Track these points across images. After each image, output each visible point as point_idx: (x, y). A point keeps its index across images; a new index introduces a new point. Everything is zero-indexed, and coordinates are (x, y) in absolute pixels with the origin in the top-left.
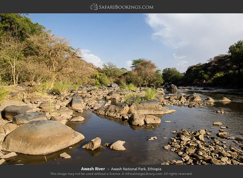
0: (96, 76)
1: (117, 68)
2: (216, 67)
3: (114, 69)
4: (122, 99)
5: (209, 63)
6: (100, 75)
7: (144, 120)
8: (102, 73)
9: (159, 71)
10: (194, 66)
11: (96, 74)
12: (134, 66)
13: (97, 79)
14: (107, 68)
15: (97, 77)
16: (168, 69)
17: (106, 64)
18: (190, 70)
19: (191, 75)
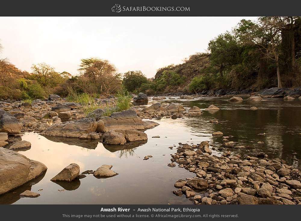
0: (23, 84)
1: (56, 71)
2: (192, 69)
3: (50, 74)
4: (76, 114)
5: (183, 64)
6: (29, 83)
7: (125, 138)
8: (32, 79)
9: (119, 75)
10: (165, 69)
11: (22, 82)
12: (83, 69)
13: (25, 89)
14: (39, 72)
15: (24, 86)
16: (130, 73)
17: (37, 66)
18: (159, 73)
19: (162, 80)
